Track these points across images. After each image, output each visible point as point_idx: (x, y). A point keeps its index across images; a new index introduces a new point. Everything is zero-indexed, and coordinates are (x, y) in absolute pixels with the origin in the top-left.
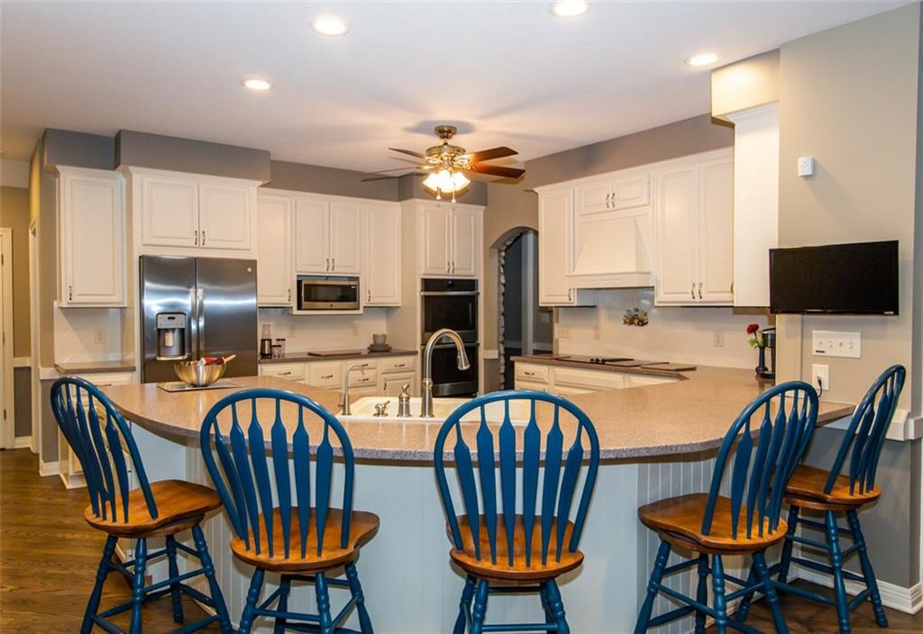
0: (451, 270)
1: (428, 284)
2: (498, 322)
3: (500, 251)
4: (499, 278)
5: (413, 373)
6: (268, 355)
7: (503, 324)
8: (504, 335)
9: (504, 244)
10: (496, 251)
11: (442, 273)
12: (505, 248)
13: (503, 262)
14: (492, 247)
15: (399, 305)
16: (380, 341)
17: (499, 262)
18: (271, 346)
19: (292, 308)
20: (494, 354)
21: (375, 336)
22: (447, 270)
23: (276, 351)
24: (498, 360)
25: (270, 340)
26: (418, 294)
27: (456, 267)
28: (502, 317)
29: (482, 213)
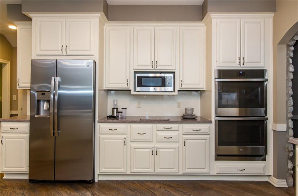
0: (242, 63)
1: (222, 73)
2: (287, 102)
3: (288, 46)
4: (288, 66)
5: (208, 136)
6: (115, 117)
7: (292, 104)
8: (293, 113)
9: (292, 39)
10: (285, 46)
11: (233, 65)
12: (293, 43)
13: (292, 55)
14: (280, 43)
15: (205, 90)
16: (189, 112)
17: (288, 54)
18: (117, 112)
19: (130, 90)
20: (282, 127)
21: (186, 109)
22: (238, 63)
23: (120, 115)
24: (287, 132)
25: (117, 109)
26: (214, 80)
27: (246, 61)
28: (291, 98)
29: (271, 20)
